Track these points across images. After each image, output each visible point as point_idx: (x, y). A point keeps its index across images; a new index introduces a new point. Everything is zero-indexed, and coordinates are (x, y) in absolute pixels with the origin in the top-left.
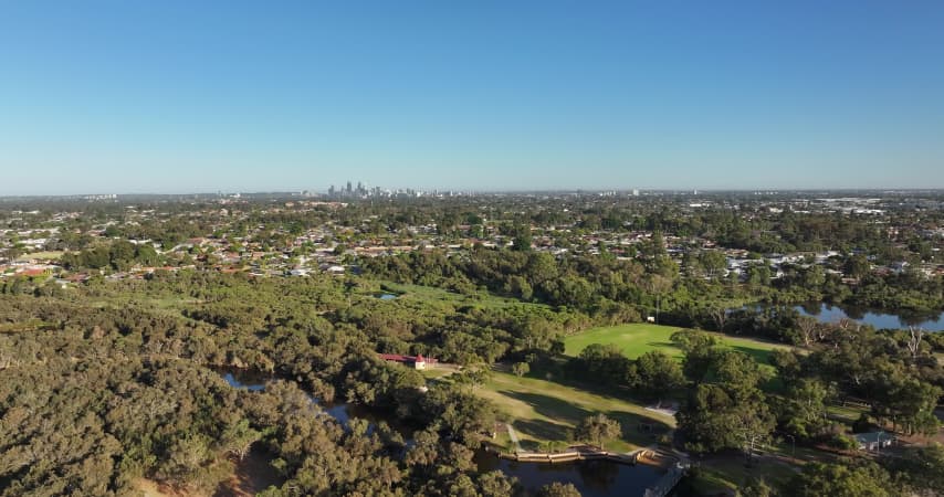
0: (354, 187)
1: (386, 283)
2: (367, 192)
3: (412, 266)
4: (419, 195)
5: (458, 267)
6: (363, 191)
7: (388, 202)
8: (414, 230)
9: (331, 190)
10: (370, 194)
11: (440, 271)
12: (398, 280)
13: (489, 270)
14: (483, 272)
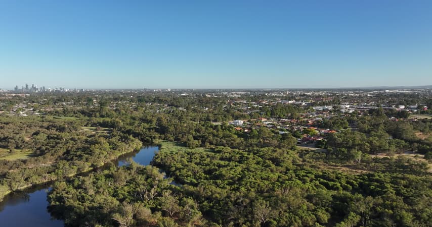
0: (30, 87)
1: (55, 117)
2: (38, 90)
3: (63, 112)
4: (66, 91)
5: (79, 112)
6: (35, 89)
7: (50, 93)
8: (64, 103)
9: (16, 88)
10: (39, 90)
11: (73, 113)
12: (59, 116)
13: (88, 111)
14: (86, 112)
